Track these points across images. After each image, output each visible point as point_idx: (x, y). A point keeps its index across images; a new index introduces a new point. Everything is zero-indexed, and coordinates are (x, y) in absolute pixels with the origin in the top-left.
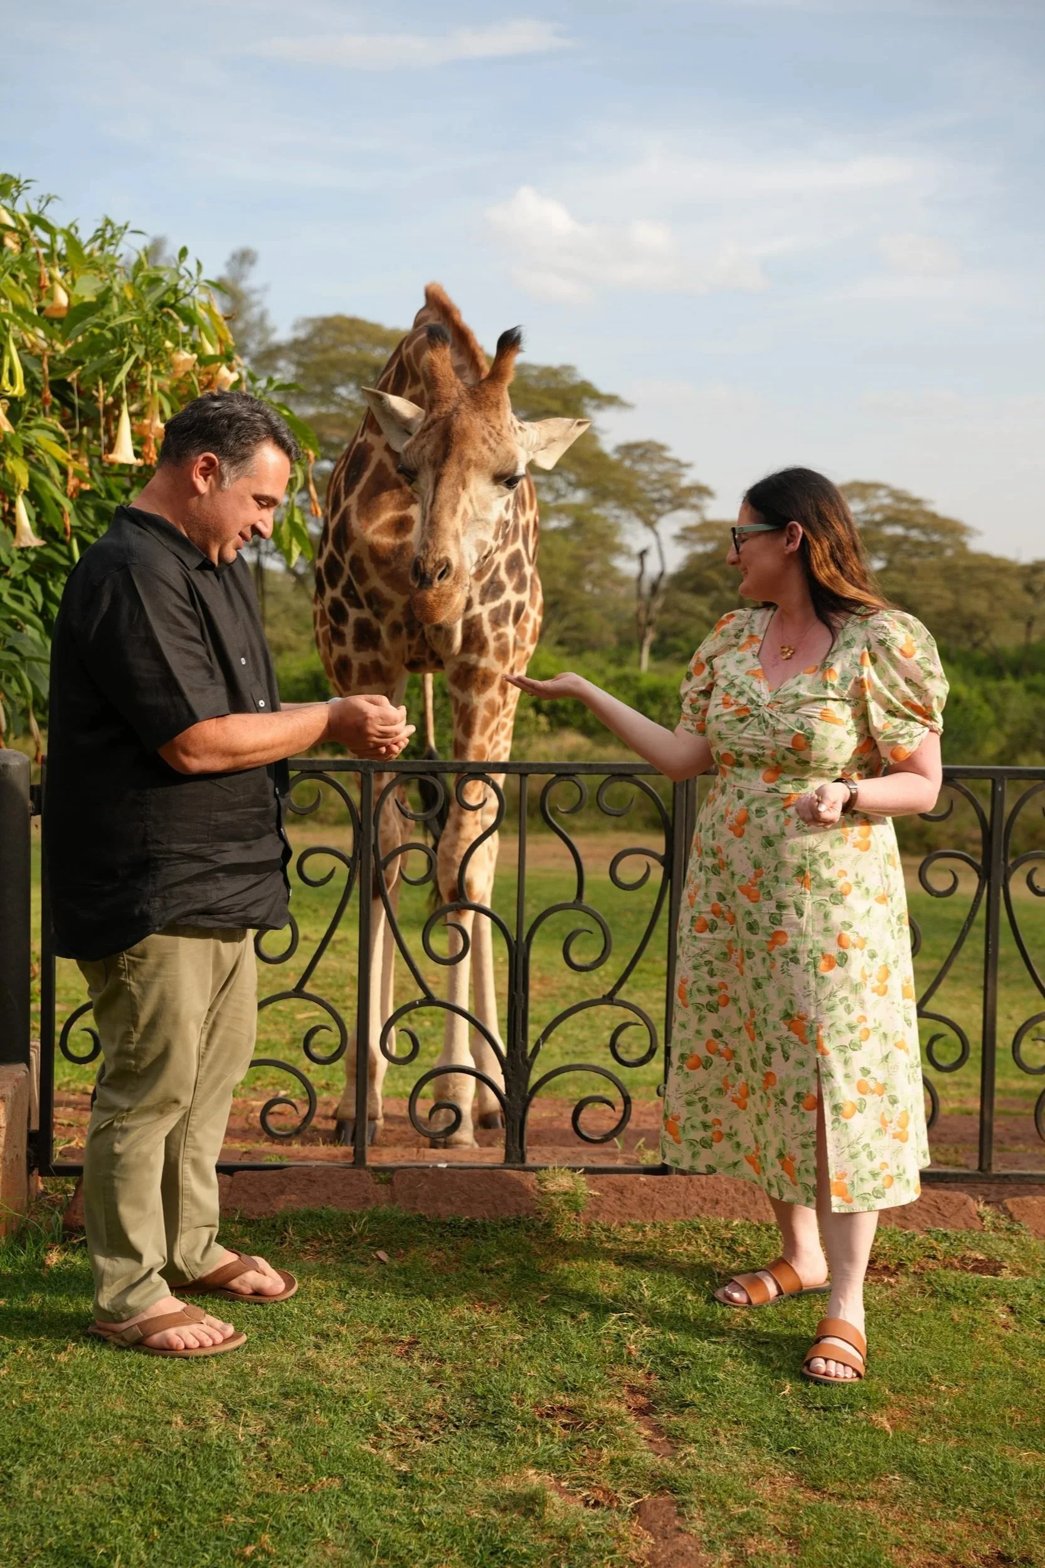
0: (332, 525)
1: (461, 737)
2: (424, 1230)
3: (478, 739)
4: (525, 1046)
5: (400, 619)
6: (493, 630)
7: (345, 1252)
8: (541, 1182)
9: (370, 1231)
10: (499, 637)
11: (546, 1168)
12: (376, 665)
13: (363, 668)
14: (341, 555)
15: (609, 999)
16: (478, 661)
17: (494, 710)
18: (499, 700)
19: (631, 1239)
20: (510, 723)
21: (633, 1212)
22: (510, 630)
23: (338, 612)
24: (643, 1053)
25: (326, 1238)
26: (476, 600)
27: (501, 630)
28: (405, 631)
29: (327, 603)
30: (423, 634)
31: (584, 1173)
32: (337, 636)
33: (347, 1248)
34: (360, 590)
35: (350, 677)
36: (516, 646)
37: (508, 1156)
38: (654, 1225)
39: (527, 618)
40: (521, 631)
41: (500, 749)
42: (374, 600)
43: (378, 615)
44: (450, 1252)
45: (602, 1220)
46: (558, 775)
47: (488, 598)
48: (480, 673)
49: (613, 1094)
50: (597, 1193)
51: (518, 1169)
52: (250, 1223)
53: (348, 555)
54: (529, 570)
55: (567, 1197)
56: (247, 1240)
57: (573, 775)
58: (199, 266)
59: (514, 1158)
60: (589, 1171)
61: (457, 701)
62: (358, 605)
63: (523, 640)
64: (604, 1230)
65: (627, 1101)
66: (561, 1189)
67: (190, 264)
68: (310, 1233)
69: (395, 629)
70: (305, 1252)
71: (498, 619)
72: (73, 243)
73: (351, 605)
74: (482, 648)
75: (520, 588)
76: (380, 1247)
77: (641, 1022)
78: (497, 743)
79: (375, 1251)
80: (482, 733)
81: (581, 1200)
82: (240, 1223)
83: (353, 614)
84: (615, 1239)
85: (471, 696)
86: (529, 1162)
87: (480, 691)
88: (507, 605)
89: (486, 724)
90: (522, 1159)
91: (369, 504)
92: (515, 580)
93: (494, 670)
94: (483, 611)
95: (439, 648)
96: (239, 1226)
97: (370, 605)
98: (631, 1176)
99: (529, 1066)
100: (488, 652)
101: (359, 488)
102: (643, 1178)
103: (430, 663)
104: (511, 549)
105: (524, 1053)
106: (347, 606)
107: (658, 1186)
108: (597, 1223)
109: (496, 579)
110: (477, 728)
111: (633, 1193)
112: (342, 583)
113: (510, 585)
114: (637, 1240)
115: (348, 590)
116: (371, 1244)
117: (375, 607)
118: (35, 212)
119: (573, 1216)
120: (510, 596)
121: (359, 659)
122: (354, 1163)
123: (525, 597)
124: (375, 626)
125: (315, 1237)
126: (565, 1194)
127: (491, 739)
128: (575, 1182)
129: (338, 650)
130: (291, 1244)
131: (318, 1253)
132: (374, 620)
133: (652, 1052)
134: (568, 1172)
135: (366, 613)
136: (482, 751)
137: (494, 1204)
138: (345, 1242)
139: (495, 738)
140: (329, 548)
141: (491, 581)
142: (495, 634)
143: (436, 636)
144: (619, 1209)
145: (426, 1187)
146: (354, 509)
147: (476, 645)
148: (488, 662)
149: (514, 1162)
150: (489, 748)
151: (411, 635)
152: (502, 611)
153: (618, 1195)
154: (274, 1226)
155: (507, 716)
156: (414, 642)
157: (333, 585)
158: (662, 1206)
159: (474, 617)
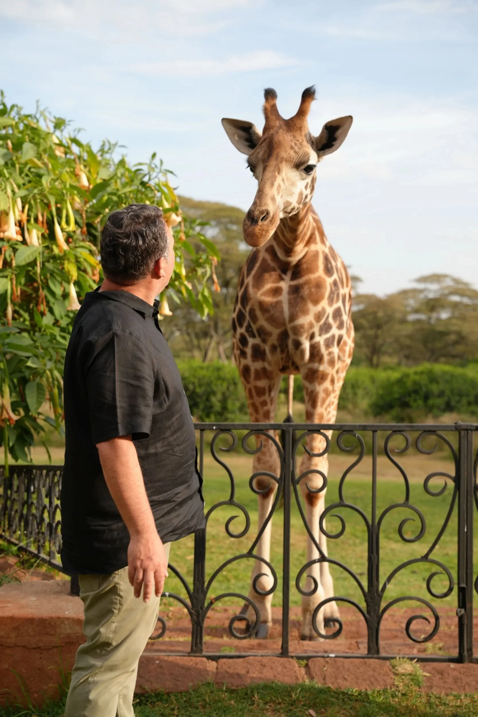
0: (240, 294)
1: (310, 409)
2: (333, 697)
3: (320, 410)
4: (378, 586)
5: (276, 343)
6: (327, 349)
7: (291, 710)
8: (394, 667)
9: (302, 697)
10: (330, 354)
11: (395, 658)
12: (264, 370)
13: (257, 372)
14: (244, 308)
15: (425, 558)
16: (319, 367)
17: (328, 393)
18: (330, 388)
19: (454, 704)
20: (336, 401)
21: (452, 687)
22: (335, 350)
23: (243, 341)
24: (445, 590)
25: (277, 701)
26: (317, 333)
27: (331, 350)
28: (279, 350)
29: (238, 336)
30: (288, 352)
31: (417, 661)
32: (243, 354)
33: (291, 708)
34: (254, 327)
35: (250, 376)
36: (339, 358)
37: (369, 649)
38: (466, 695)
39: (345, 344)
40: (342, 350)
41: (330, 415)
42: (262, 333)
43: (264, 341)
44: (351, 711)
45: (435, 692)
46: (394, 431)
47: (323, 332)
48: (320, 373)
49: (428, 614)
50: (428, 675)
51: (376, 658)
52: (232, 691)
53: (248, 309)
54: (345, 318)
55: (411, 677)
56: (233, 702)
57: (403, 431)
58: (161, 162)
59: (373, 651)
60: (421, 660)
61: (307, 389)
62: (254, 336)
63: (344, 356)
64: (437, 698)
65: (437, 618)
66: (407, 672)
67: (157, 161)
68: (269, 699)
69: (274, 348)
70: (267, 710)
71: (329, 344)
72: (90, 153)
73: (250, 336)
74: (321, 360)
75: (341, 326)
76: (310, 707)
77: (444, 572)
78: (329, 413)
79: (307, 710)
80: (322, 406)
81: (420, 679)
82: (226, 691)
83: (251, 341)
84: (445, 704)
85: (315, 386)
86: (383, 654)
87: (320, 383)
88: (333, 337)
89: (324, 401)
90: (378, 652)
91: (259, 281)
92: (338, 323)
93: (327, 371)
94: (320, 339)
95: (297, 359)
96: (226, 694)
97: (260, 335)
98: (445, 664)
99: (380, 597)
100: (324, 362)
101: (253, 272)
102: (452, 665)
103: (291, 368)
104: (335, 306)
105: (378, 590)
106: (248, 337)
107: (462, 670)
108: (432, 693)
109: (327, 322)
110: (319, 404)
111: (449, 675)
112: (245, 324)
113: (334, 326)
114: (458, 704)
115: (249, 329)
116: (304, 705)
117: (263, 336)
118: (72, 137)
119: (417, 688)
120: (335, 331)
121: (255, 366)
122: (282, 653)
123: (343, 332)
124: (262, 348)
125: (271, 701)
126: (410, 675)
127: (326, 409)
128: (414, 667)
129: (243, 362)
130: (258, 705)
131: (274, 710)
132: (262, 345)
133: (451, 590)
134: (408, 661)
135: (257, 341)
136: (321, 417)
137: (370, 680)
138: (289, 704)
139: (328, 409)
140: (239, 306)
141: (325, 324)
142: (327, 352)
143: (295, 353)
144: (443, 685)
145: (329, 670)
146: (251, 284)
147: (317, 359)
148: (324, 367)
149: (373, 654)
150: (325, 414)
151: (282, 351)
152: (331, 340)
153: (440, 676)
154: (246, 694)
155: (335, 397)
156: (284, 356)
157: (241, 326)
158: (468, 683)
159: (316, 343)
